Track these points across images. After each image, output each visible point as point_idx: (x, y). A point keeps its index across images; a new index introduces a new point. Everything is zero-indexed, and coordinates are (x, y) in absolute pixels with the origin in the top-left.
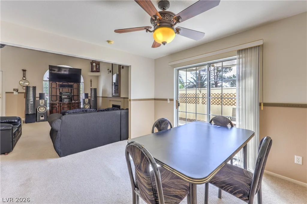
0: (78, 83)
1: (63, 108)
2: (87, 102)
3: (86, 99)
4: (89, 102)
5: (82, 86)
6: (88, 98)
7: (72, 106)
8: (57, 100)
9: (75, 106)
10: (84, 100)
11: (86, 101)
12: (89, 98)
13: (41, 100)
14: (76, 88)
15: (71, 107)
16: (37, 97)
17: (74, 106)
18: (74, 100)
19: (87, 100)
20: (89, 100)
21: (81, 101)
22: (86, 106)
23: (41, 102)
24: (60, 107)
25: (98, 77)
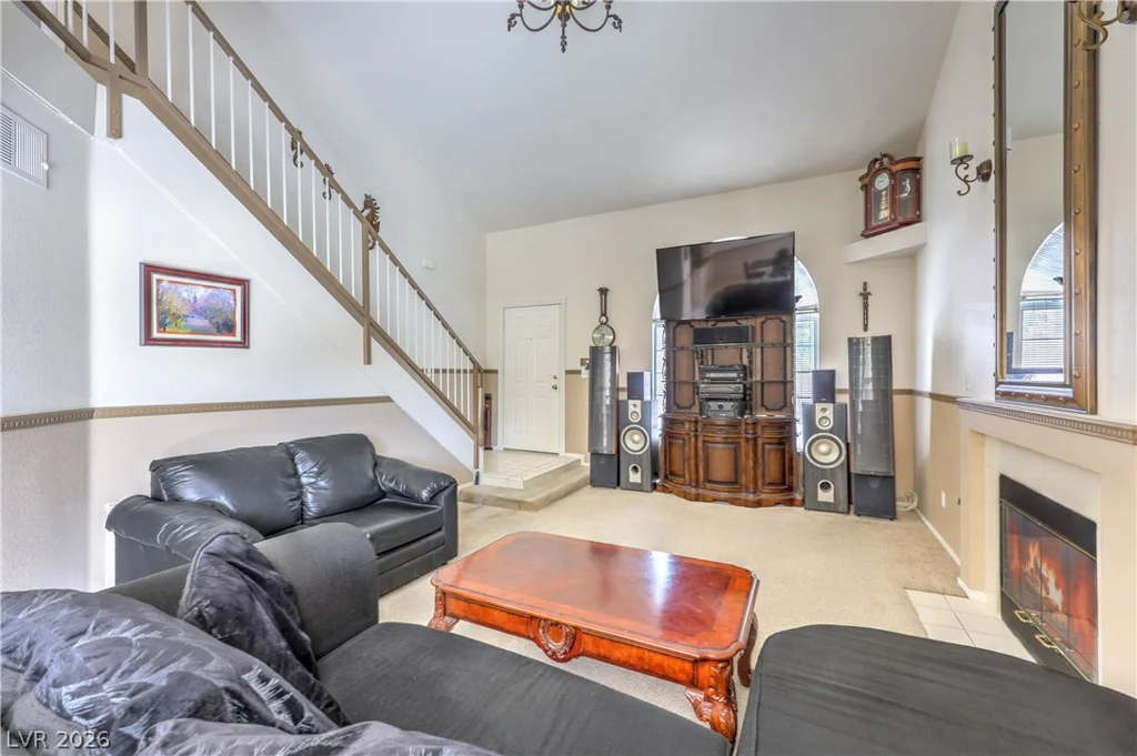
0: (784, 318)
1: (704, 442)
2: (828, 425)
3: (819, 406)
4: (840, 428)
5: (805, 329)
6: (833, 401)
7: (747, 440)
8: (694, 403)
9: (760, 441)
10: (809, 414)
11: (819, 415)
12: (843, 399)
13: (631, 402)
14: (773, 345)
15: (743, 442)
16: (623, 389)
17: (755, 439)
18: (763, 405)
19: (824, 410)
20: (840, 412)
21: (799, 414)
22: (824, 448)
23: (631, 409)
24: (693, 439)
25: (911, 259)
